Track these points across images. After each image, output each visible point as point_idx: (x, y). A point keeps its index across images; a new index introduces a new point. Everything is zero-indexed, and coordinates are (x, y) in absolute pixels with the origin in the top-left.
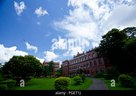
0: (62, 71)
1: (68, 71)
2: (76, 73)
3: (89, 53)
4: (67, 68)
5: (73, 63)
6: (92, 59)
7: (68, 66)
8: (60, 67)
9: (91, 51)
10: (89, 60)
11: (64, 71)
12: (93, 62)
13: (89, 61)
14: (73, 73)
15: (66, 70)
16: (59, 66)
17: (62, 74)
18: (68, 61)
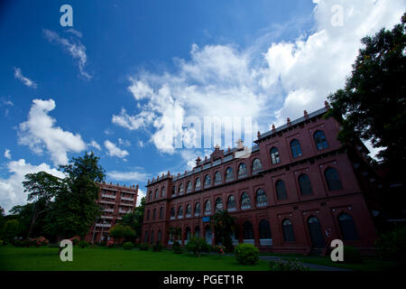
0: (141, 219)
1: (168, 222)
2: (202, 230)
3: (271, 140)
4: (165, 210)
5: (190, 188)
6: (287, 167)
7: (169, 200)
8: (138, 204)
9: (285, 131)
10: (270, 171)
11: (151, 221)
12: (289, 179)
13: (268, 176)
14: (188, 229)
15: (161, 217)
16: (134, 202)
17: (139, 233)
18: (171, 179)
